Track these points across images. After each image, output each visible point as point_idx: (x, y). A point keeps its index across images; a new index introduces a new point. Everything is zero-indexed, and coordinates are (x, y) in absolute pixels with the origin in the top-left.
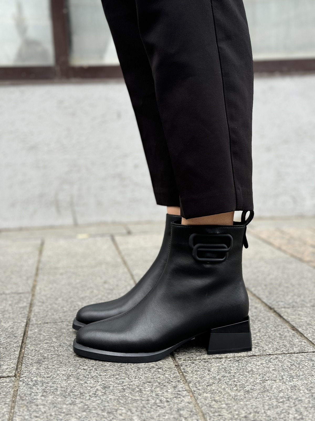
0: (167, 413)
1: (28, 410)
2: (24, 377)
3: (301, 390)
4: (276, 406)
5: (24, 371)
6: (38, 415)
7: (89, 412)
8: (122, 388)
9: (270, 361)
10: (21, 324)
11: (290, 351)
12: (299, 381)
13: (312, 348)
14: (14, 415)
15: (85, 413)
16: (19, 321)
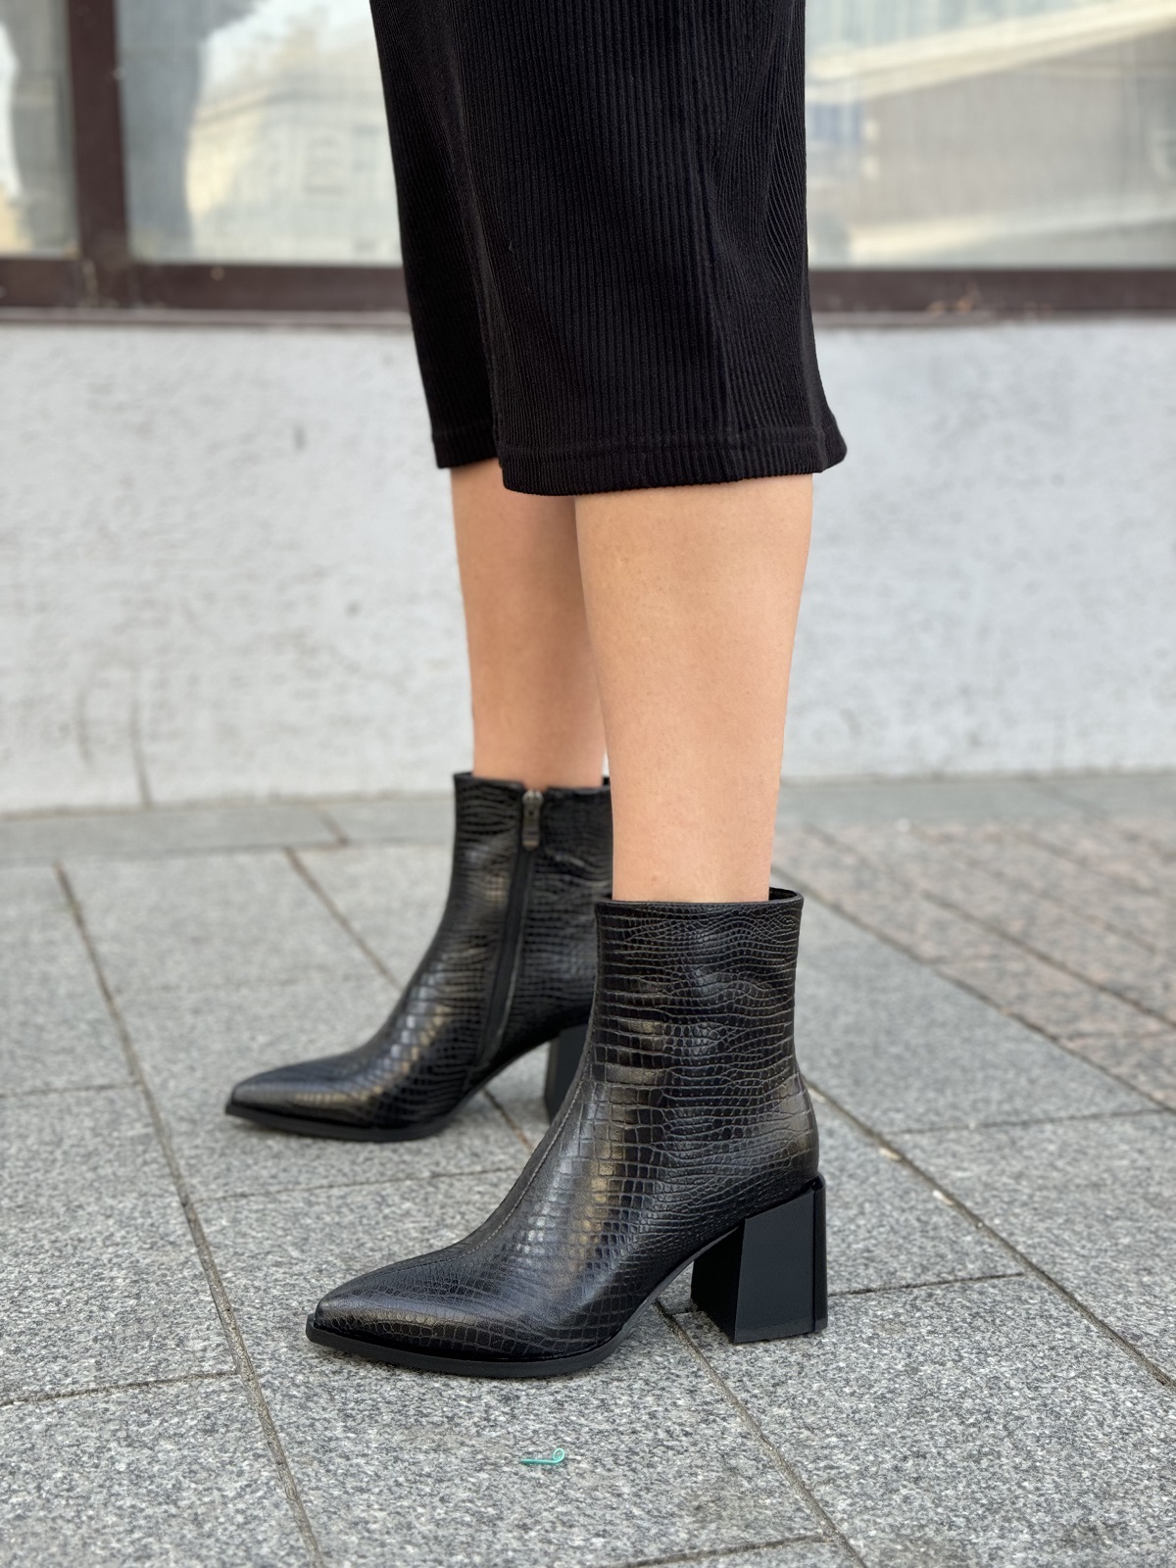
0: (697, 1467)
1: (328, 1471)
2: (265, 1374)
3: (1012, 1389)
4: (964, 1434)
5: (259, 1357)
6: (364, 1485)
7: (494, 1470)
8: (552, 1398)
9: (913, 1306)
10: (168, 1200)
11: (960, 1274)
12: (1003, 1363)
13: (1013, 1264)
14: (299, 1488)
15: (486, 1476)
16: (155, 1190)
